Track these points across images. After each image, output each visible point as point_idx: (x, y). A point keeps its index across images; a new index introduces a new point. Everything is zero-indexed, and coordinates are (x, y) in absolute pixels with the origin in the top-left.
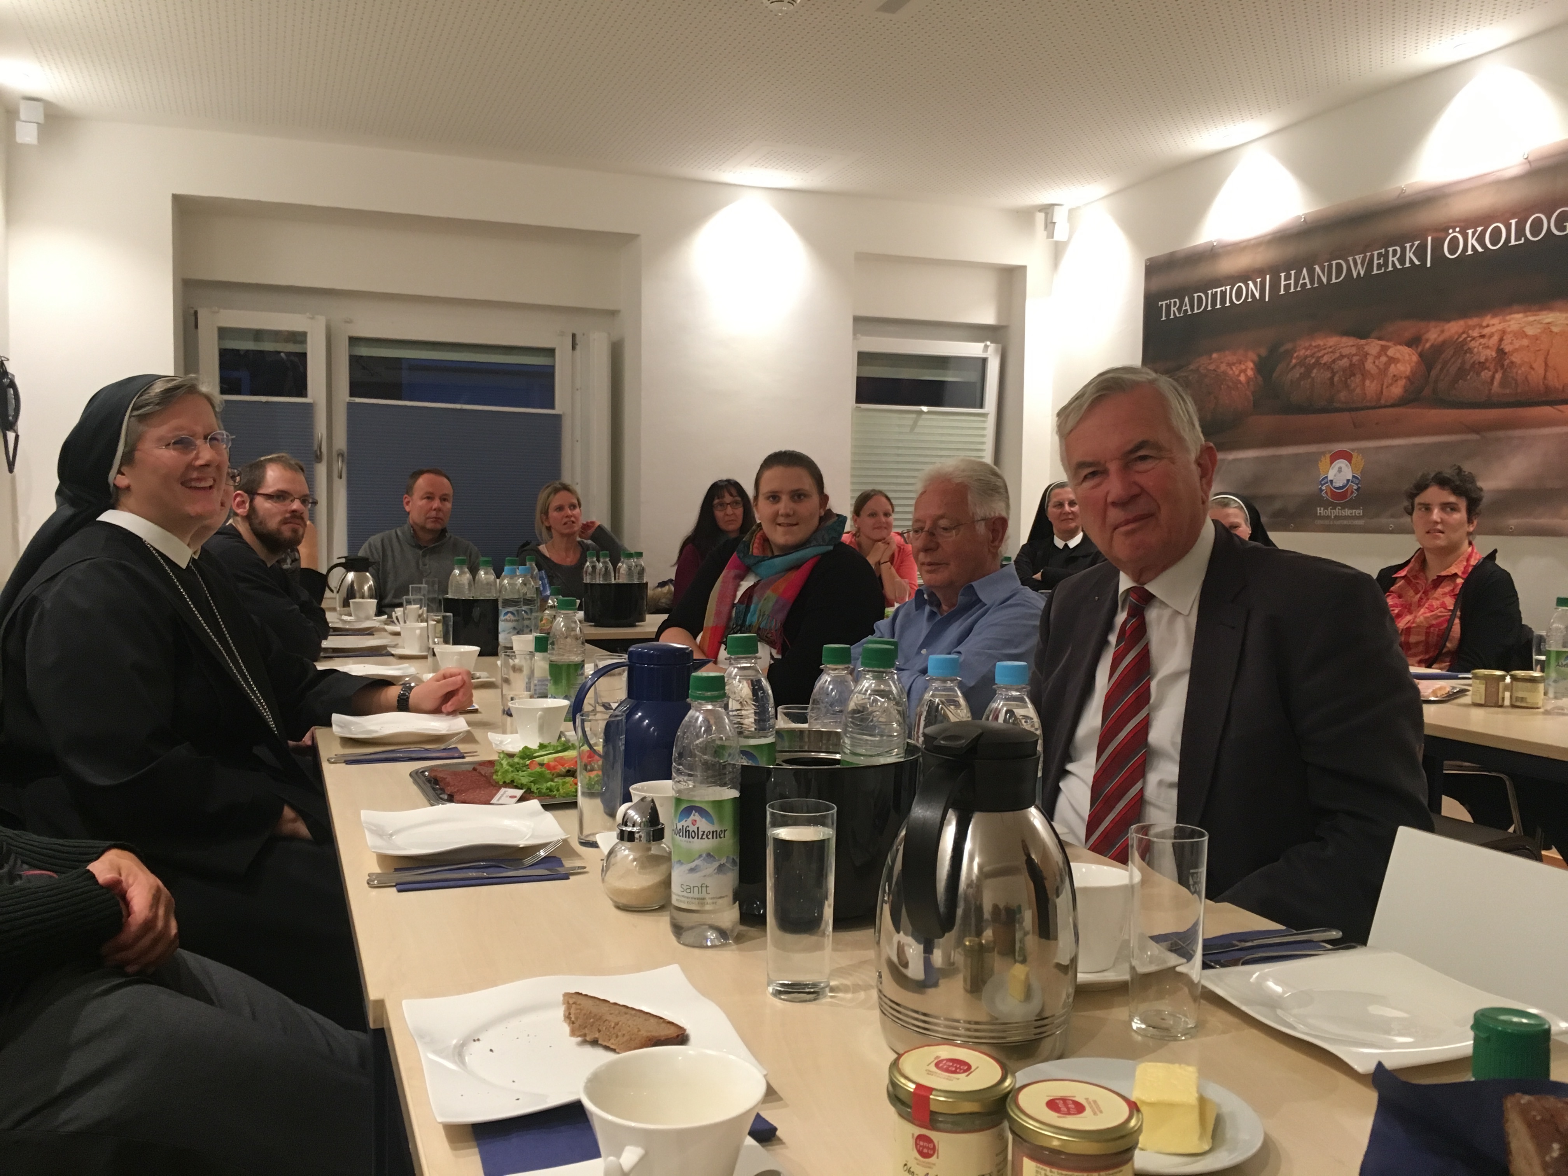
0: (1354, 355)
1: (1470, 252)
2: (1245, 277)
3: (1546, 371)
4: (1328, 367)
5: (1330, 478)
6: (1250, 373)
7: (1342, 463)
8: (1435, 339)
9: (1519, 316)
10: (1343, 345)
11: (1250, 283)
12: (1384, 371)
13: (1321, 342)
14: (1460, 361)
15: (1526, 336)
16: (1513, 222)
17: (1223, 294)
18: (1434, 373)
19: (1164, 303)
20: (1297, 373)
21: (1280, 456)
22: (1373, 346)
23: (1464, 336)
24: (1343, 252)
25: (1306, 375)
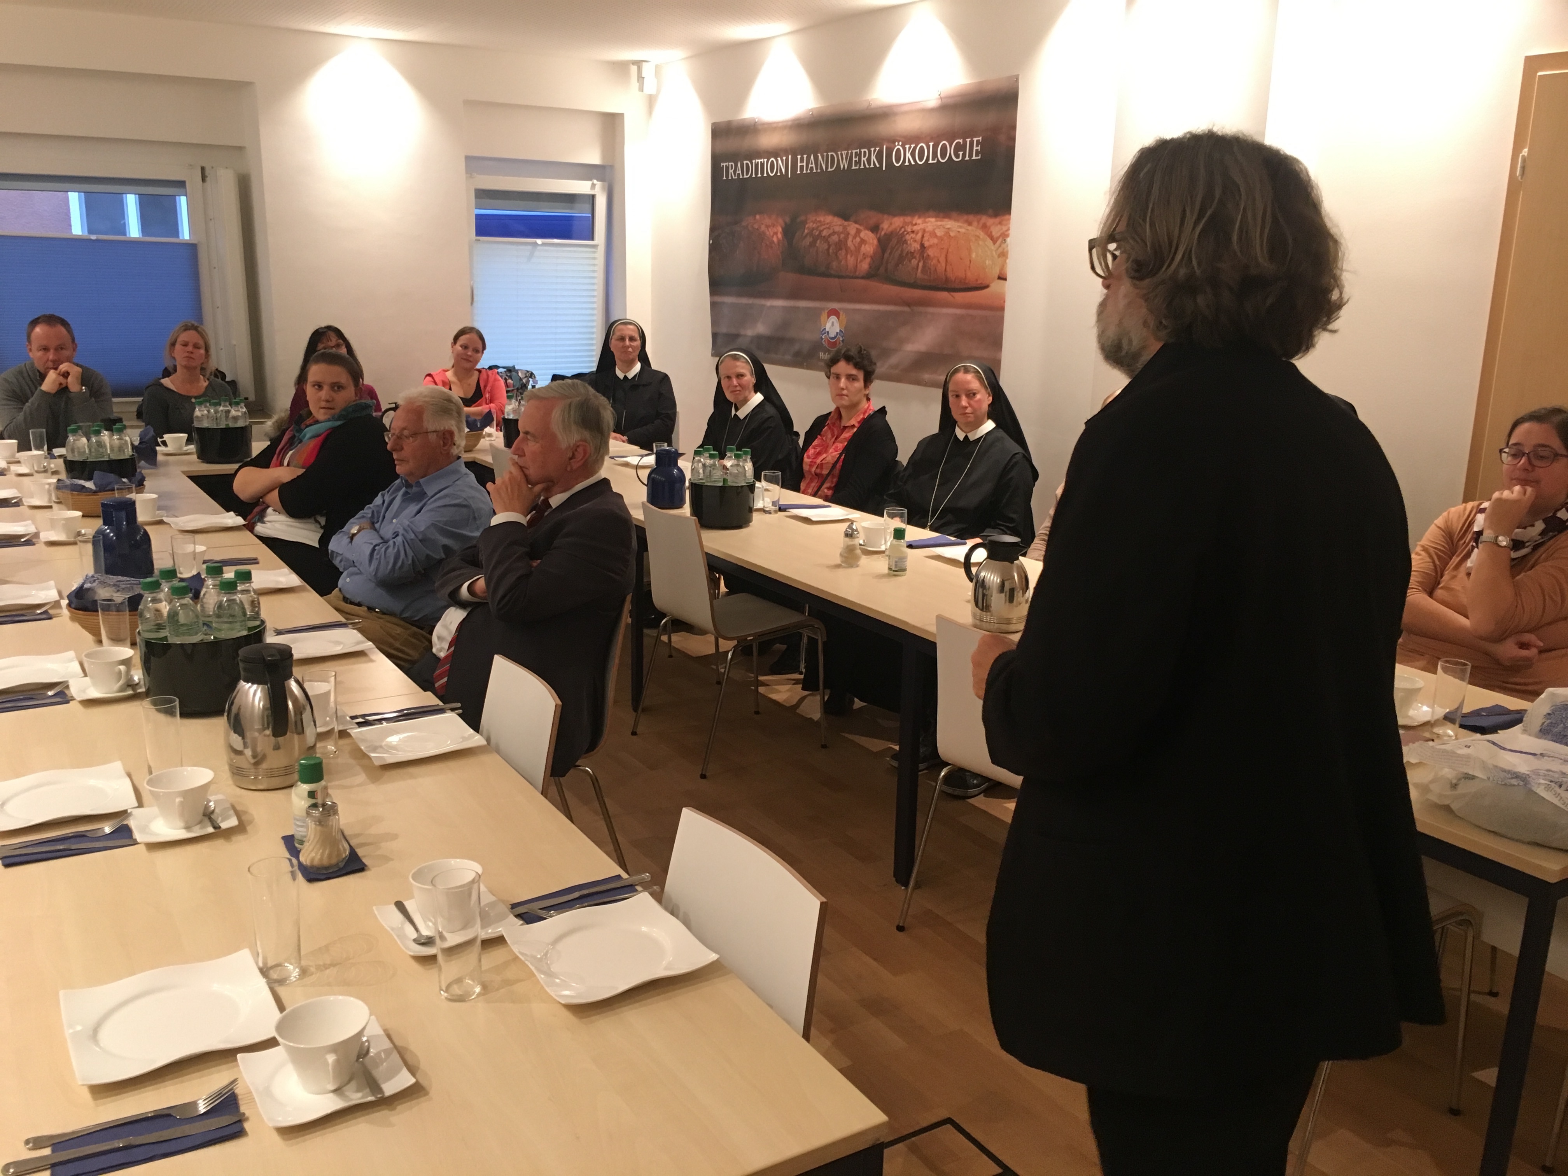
0: (842, 233)
1: (907, 164)
2: (775, 153)
3: (946, 265)
4: (826, 239)
5: (827, 330)
6: (780, 236)
7: (833, 318)
8: (887, 229)
9: (933, 220)
10: (834, 224)
11: (779, 159)
12: (858, 249)
13: (822, 219)
14: (900, 249)
15: (936, 236)
16: (931, 144)
17: (762, 164)
18: (886, 255)
19: (725, 164)
20: (808, 241)
21: (798, 308)
22: (852, 228)
23: (903, 230)
24: (834, 147)
25: (813, 244)
